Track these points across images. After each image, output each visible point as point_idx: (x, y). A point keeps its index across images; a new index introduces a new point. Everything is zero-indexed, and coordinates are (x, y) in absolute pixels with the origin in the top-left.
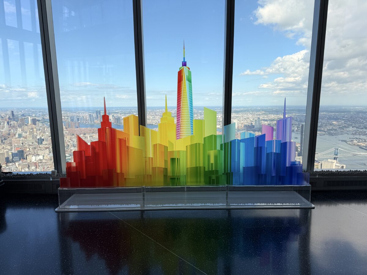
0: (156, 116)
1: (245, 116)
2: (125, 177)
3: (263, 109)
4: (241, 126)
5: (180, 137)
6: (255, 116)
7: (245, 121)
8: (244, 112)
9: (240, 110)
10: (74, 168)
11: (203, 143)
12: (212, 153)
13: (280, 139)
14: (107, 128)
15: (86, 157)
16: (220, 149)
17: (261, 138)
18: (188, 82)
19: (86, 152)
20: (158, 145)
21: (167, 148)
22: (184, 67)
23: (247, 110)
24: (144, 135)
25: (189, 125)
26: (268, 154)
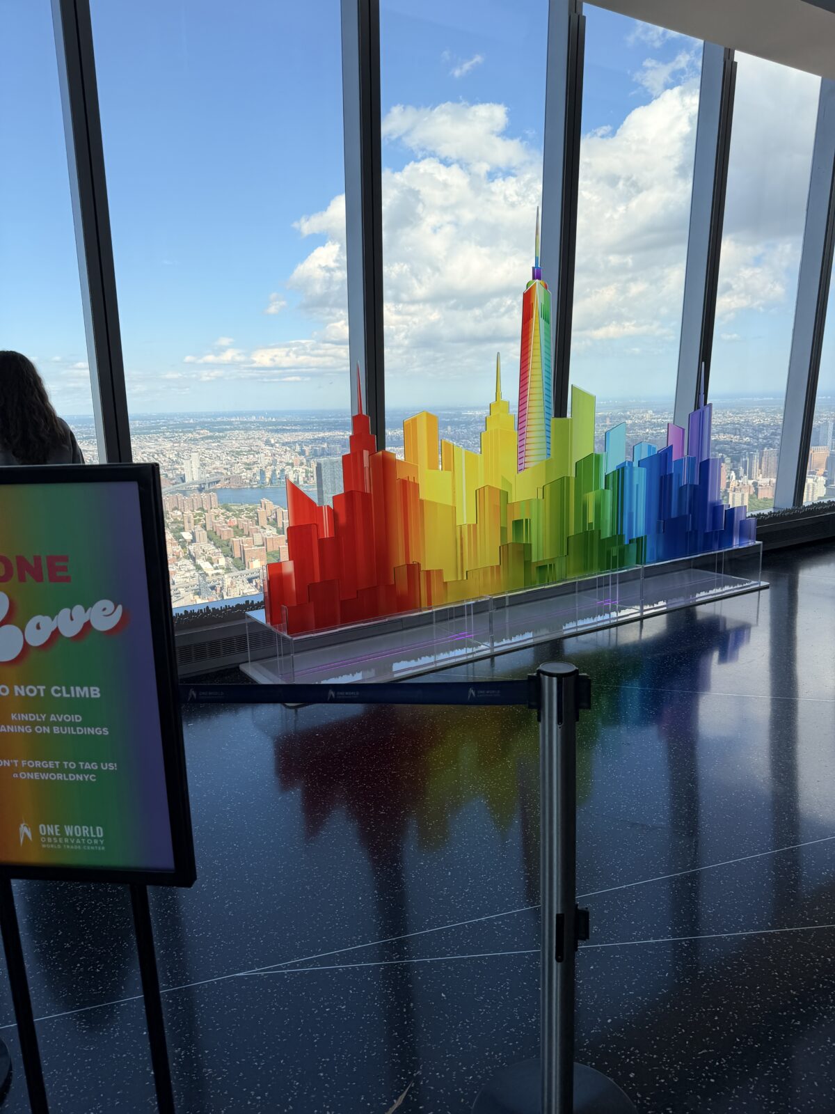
2: (445, 581)
3: (204, 423)
5: (526, 465)
6: (181, 445)
8: (144, 434)
10: (288, 577)
11: (574, 475)
12: (591, 498)
13: (694, 455)
14: (366, 453)
15: (322, 541)
16: (604, 488)
17: (665, 455)
18: (542, 321)
19: (318, 526)
20: (487, 490)
21: (505, 495)
22: (537, 280)
23: (153, 428)
24: (449, 466)
25: (544, 433)
26: (681, 489)
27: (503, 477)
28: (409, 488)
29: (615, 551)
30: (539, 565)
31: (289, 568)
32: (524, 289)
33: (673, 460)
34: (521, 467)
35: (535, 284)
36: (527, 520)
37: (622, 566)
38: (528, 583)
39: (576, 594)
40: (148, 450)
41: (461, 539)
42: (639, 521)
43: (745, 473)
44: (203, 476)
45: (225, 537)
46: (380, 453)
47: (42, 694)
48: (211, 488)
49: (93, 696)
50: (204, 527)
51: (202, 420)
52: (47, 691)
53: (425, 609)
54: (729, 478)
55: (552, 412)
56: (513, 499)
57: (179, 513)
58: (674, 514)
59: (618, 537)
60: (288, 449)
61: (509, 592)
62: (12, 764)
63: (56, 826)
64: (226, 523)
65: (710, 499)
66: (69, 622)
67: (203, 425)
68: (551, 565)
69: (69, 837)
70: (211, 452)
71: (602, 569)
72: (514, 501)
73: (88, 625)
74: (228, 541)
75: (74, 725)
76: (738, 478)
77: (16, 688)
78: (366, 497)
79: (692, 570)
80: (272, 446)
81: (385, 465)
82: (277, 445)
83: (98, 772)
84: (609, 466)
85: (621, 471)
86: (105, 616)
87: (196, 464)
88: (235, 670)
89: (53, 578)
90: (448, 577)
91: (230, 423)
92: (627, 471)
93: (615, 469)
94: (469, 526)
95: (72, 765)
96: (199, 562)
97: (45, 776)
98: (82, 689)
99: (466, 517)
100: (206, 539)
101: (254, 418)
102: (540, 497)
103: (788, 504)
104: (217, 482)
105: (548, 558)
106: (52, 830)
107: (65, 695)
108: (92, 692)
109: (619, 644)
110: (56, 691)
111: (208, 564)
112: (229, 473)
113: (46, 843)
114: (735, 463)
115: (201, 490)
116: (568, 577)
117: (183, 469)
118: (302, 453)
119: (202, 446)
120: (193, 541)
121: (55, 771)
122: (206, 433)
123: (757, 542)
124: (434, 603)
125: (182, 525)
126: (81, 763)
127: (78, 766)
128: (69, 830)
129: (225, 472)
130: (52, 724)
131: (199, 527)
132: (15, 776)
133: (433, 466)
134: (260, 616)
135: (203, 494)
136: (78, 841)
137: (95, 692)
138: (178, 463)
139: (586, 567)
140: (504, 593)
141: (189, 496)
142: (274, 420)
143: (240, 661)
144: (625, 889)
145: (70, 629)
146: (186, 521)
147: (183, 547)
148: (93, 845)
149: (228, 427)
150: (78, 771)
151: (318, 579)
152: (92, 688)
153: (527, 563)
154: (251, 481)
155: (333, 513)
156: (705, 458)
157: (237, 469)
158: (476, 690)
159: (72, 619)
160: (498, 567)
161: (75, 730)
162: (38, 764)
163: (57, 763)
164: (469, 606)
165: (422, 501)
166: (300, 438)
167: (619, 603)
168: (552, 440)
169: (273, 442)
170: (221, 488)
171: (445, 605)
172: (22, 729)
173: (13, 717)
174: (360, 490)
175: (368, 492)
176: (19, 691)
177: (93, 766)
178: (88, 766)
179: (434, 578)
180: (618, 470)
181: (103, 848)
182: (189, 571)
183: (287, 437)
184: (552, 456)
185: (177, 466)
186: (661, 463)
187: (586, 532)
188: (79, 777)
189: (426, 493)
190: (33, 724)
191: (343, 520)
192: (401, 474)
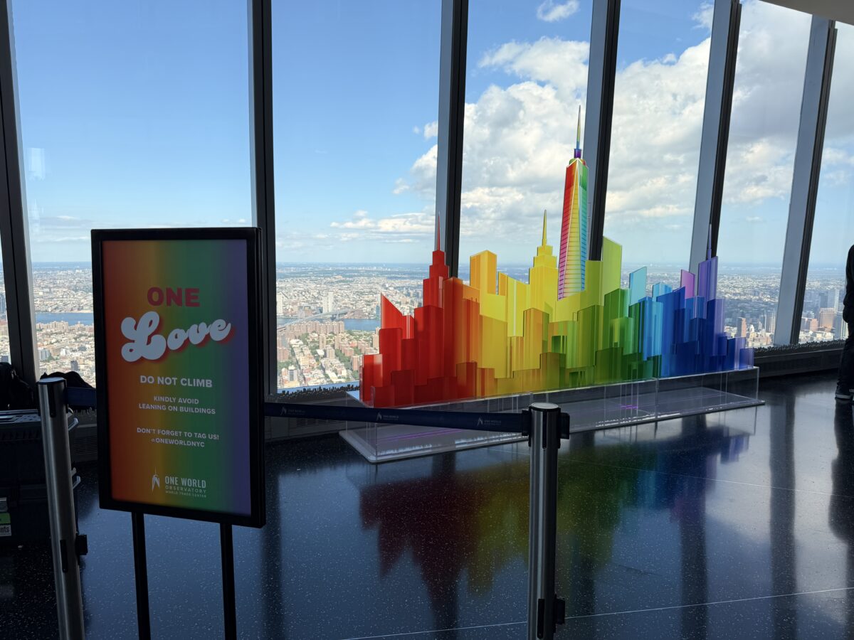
0: (55, 289)
1: (301, 286)
2: (496, 378)
3: (339, 270)
4: (292, 310)
5: (565, 295)
6: (322, 286)
7: (301, 298)
8: (297, 277)
9: (289, 272)
10: (378, 366)
11: (603, 305)
12: (617, 323)
13: (703, 295)
14: (441, 279)
15: (405, 341)
16: (627, 316)
17: (679, 294)
18: (581, 188)
19: (403, 330)
20: (532, 311)
21: (547, 316)
22: (578, 159)
23: (304, 273)
24: (504, 292)
25: (579, 272)
26: (692, 321)
27: (546, 304)
28: (472, 306)
29: (635, 366)
30: (572, 371)
31: (379, 360)
32: (567, 165)
33: (686, 298)
34: (561, 295)
35: (576, 162)
36: (563, 337)
37: (641, 377)
38: (562, 385)
39: (605, 400)
40: (299, 289)
41: (511, 347)
42: (657, 343)
43: (763, 327)
44: (335, 309)
45: (348, 355)
46: (452, 279)
47: (175, 384)
48: (341, 318)
49: (207, 386)
50: (333, 346)
51: (338, 268)
52: (178, 382)
53: (479, 398)
54: (749, 330)
55: (587, 256)
56: (553, 319)
57: (316, 335)
58: (686, 340)
59: (638, 355)
60: (398, 292)
61: (549, 390)
62: (152, 432)
63: (176, 478)
64: (349, 344)
65: (716, 331)
66: (196, 334)
67: (338, 272)
68: (581, 372)
69: (183, 487)
70: (342, 292)
71: (624, 379)
72: (553, 321)
73: (208, 337)
74: (350, 357)
75: (193, 406)
76: (757, 330)
77: (159, 378)
78: (439, 310)
79: (702, 388)
80: (387, 289)
81: (454, 289)
82: (390, 288)
83: (206, 441)
84: (633, 299)
85: (642, 304)
86: (219, 330)
87: (331, 300)
88: (336, 435)
89: (189, 304)
90: (499, 374)
91: (358, 271)
92: (647, 305)
93: (637, 302)
94: (517, 338)
95: (190, 435)
96: (327, 372)
97: (172, 442)
98: (200, 381)
99: (515, 330)
100: (334, 356)
101: (375, 268)
102: (575, 319)
103: (785, 341)
104: (345, 314)
105: (580, 366)
106: (173, 480)
107: (189, 385)
108: (207, 383)
109: (638, 440)
110: (184, 382)
111: (334, 374)
112: (354, 308)
113: (169, 490)
114: (755, 318)
115: (333, 319)
116: (595, 383)
117: (321, 303)
118: (408, 295)
119: (336, 288)
120: (325, 356)
121: (178, 438)
122: (340, 277)
123: (755, 367)
124: (487, 392)
125: (317, 344)
126: (196, 434)
127: (194, 435)
128: (184, 482)
129: (351, 306)
130: (179, 405)
131: (329, 347)
132: (153, 440)
133: (491, 291)
134: (356, 395)
135: (335, 323)
136: (189, 490)
137: (208, 383)
138: (318, 299)
139: (611, 376)
140: (544, 391)
141: (324, 323)
142: (389, 270)
143: (340, 429)
144: (616, 615)
145: (196, 339)
146: (321, 343)
147: (317, 360)
148: (199, 493)
149: (356, 274)
150: (193, 439)
151: (399, 369)
152: (207, 381)
153: (562, 369)
154: (369, 314)
155: (414, 322)
156: (712, 298)
157: (361, 304)
158: (483, 419)
159: (198, 332)
160: (538, 370)
161: (194, 410)
162: (168, 432)
163: (180, 432)
164: (515, 398)
165: (481, 317)
166: (407, 283)
167: (639, 409)
168: (586, 277)
169: (387, 286)
170: (348, 319)
171: (497, 396)
172: (159, 407)
173: (155, 399)
174: (435, 305)
175: (441, 307)
176: (160, 380)
177: (203, 436)
178: (200, 436)
179: (487, 374)
180: (640, 303)
181: (205, 496)
182: (320, 378)
183: (398, 283)
184: (586, 289)
185: (317, 301)
186: (675, 300)
187: (611, 348)
188: (194, 444)
189: (485, 311)
190: (167, 404)
191: (421, 327)
192: (466, 296)
